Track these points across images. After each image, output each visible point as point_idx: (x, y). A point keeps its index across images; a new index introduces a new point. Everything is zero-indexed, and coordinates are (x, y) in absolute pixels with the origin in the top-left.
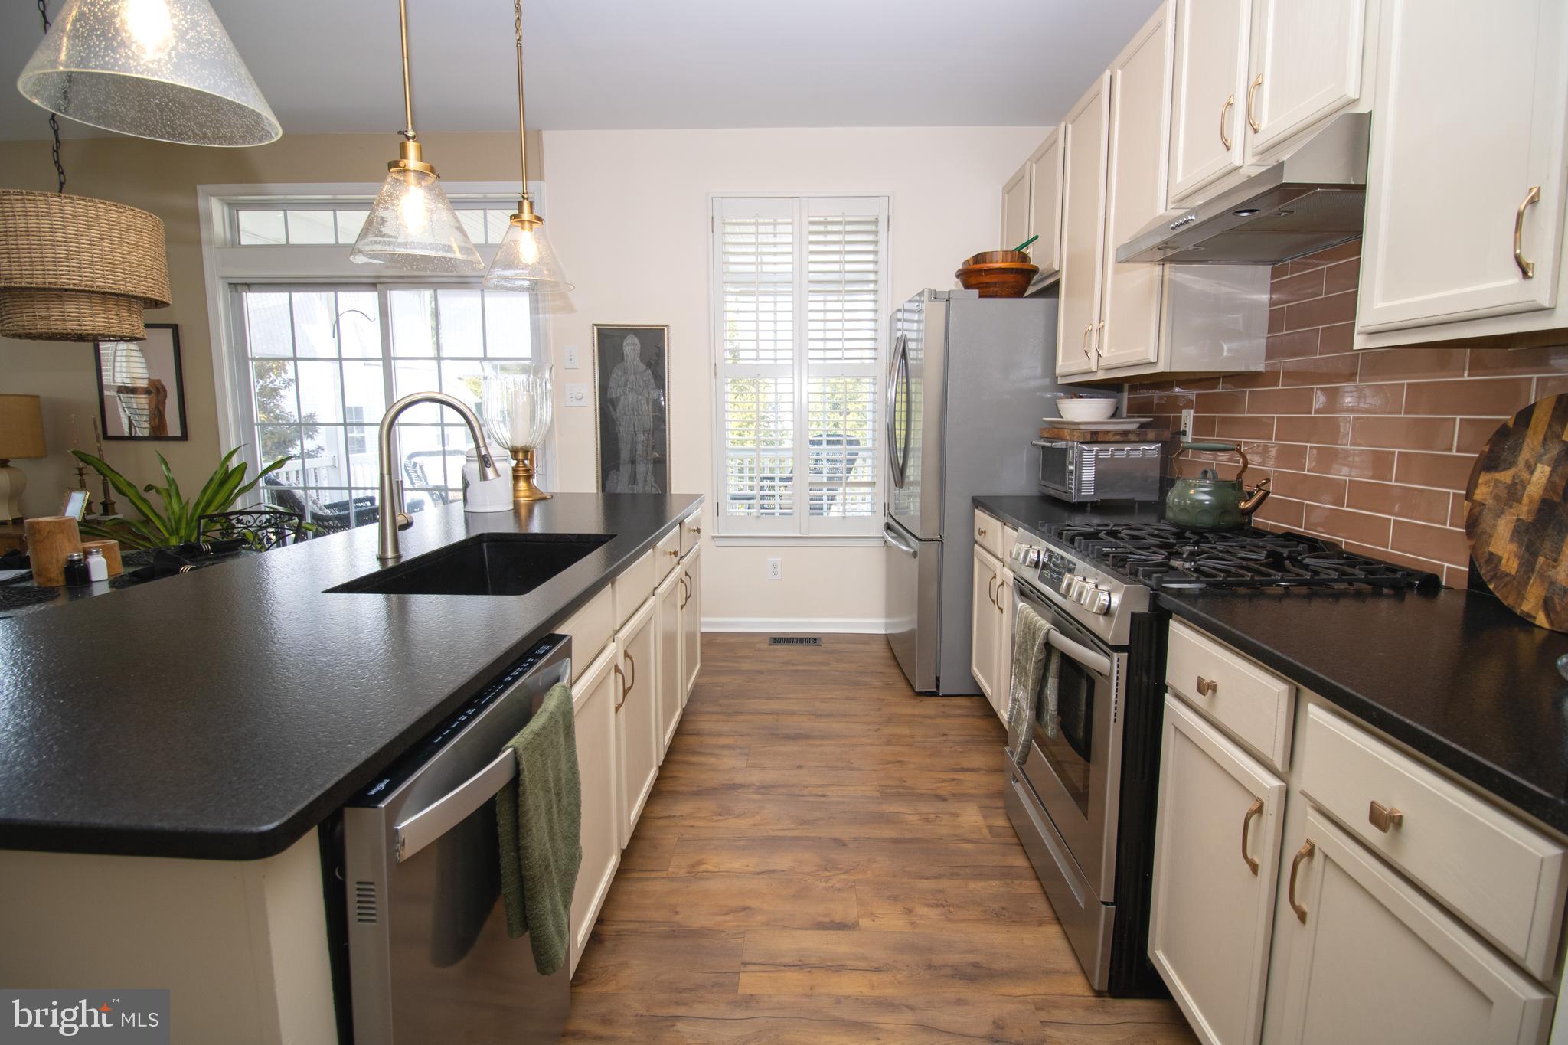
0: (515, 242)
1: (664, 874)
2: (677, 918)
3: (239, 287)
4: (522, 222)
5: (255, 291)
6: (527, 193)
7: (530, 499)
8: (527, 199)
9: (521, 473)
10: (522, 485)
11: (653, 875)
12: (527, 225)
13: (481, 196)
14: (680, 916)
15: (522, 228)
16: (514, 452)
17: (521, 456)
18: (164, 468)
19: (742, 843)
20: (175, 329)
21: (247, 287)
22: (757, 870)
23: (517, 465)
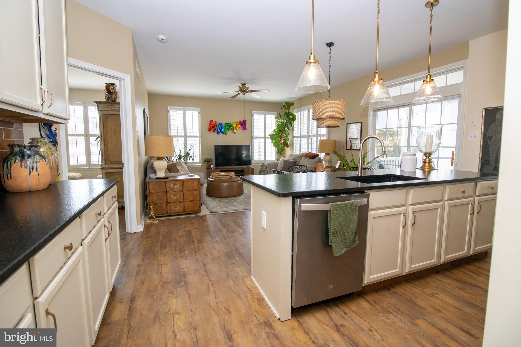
0: (424, 89)
1: (422, 290)
2: (415, 299)
3: (376, 110)
4: (427, 82)
5: (380, 111)
6: (429, 73)
7: (429, 169)
8: (429, 74)
9: (427, 161)
10: (427, 164)
11: (419, 288)
12: (428, 83)
13: (446, 70)
14: (416, 299)
15: (427, 84)
16: (426, 154)
17: (428, 155)
18: (352, 156)
19: (459, 299)
20: (361, 123)
21: (377, 110)
22: (456, 306)
23: (426, 158)
